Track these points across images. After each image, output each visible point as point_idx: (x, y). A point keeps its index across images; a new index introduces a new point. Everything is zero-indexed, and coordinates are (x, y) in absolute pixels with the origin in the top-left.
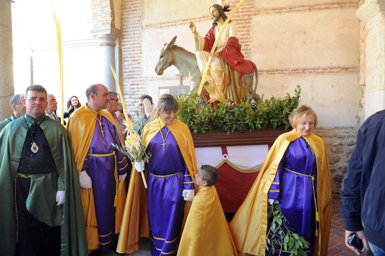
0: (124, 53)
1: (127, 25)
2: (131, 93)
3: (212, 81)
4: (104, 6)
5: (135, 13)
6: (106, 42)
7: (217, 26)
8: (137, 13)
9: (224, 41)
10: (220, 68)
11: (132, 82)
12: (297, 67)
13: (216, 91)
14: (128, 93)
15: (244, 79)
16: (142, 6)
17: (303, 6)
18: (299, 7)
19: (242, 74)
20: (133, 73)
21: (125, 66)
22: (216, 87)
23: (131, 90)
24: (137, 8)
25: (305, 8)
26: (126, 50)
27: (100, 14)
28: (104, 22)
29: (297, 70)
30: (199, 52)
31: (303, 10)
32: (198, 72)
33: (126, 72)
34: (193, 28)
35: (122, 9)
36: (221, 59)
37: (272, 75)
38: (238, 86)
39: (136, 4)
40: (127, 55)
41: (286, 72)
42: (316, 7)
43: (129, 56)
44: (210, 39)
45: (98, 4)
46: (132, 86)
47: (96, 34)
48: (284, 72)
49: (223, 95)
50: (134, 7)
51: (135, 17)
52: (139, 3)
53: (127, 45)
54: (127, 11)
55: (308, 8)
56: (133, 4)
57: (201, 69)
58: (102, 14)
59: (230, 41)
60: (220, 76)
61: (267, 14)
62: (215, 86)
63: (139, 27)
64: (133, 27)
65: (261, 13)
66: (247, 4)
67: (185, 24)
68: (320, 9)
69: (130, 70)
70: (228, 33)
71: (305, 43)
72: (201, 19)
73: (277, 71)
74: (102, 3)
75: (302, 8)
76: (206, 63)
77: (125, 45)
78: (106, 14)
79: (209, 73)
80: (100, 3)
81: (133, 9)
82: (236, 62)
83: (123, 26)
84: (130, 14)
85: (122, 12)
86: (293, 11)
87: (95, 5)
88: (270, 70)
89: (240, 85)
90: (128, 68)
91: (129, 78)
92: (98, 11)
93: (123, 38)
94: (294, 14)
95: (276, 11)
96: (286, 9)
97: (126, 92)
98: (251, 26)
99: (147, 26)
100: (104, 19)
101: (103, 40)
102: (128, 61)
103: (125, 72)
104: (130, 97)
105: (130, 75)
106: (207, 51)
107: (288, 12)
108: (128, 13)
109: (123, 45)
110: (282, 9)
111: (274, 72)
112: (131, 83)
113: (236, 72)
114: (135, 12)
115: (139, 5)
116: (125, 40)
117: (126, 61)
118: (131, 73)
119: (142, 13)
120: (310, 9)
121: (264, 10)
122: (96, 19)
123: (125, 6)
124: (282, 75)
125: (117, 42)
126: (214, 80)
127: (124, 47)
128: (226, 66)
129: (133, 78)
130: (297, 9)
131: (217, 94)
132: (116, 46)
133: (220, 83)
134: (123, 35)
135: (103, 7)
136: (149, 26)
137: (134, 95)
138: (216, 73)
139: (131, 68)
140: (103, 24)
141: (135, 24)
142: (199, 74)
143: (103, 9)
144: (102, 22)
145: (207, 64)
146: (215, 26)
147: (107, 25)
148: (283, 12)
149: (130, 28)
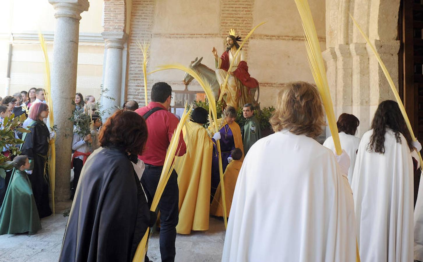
0: (131, 56)
1: (136, 31)
2: (135, 93)
3: (229, 93)
4: (119, 13)
5: (145, 22)
6: (116, 45)
7: (231, 51)
8: (147, 22)
9: (236, 63)
10: (234, 84)
11: (138, 84)
12: (282, 82)
13: (231, 100)
14: (133, 93)
15: (250, 92)
16: (152, 16)
17: (288, 36)
18: (285, 37)
19: (249, 88)
20: (140, 75)
21: (131, 68)
22: (231, 98)
23: (136, 91)
24: (147, 18)
25: (289, 38)
26: (134, 53)
27: (112, 19)
28: (116, 27)
29: (282, 84)
30: (218, 70)
31: (288, 40)
32: (217, 85)
33: (132, 74)
34: (215, 52)
35: (132, 16)
36: (235, 77)
37: (264, 87)
38: (246, 97)
39: (146, 13)
40: (134, 58)
41: (275, 85)
42: (297, 38)
43: (137, 59)
44: (225, 59)
45: (113, 10)
46: (137, 88)
47: (107, 37)
48: (273, 85)
49: (236, 103)
50: (145, 16)
51: (145, 25)
52: (149, 13)
53: (134, 49)
54: (137, 19)
55: (291, 38)
56: (143, 13)
57: (220, 83)
58: (115, 20)
59: (241, 64)
60: (235, 90)
61: (261, 38)
62: (231, 96)
63: (148, 34)
64: (142, 34)
65: (257, 37)
66: (246, 29)
67: (192, 38)
68: (300, 40)
69: (136, 72)
70: (239, 58)
71: (288, 64)
72: (207, 36)
73: (268, 84)
74: (117, 10)
75: (287, 38)
76: (224, 79)
77: (133, 49)
78: (118, 20)
79: (226, 87)
80: (114, 10)
81: (143, 17)
82: (246, 80)
83: (132, 31)
84: (140, 21)
85: (132, 18)
86: (281, 39)
87: (109, 11)
88: (262, 83)
89: (247, 96)
90: (134, 71)
91: (135, 80)
92: (111, 16)
93: (131, 43)
94: (282, 42)
95: (268, 37)
96: (276, 37)
97: (130, 92)
98: (248, 47)
99: (156, 34)
100: (116, 24)
101: (114, 43)
102: (135, 63)
103: (130, 74)
104: (134, 97)
105: (136, 77)
106: (223, 69)
107: (277, 39)
108: (138, 20)
109: (131, 49)
110: (273, 36)
111: (266, 85)
112: (136, 84)
113: (245, 87)
114: (145, 20)
115: (149, 14)
116: (132, 44)
117: (133, 64)
118: (137, 76)
119: (152, 22)
120: (293, 39)
121: (259, 36)
122: (108, 23)
123: (135, 13)
124: (272, 87)
125: (125, 46)
126: (230, 93)
127: (131, 50)
128: (239, 82)
129: (139, 80)
130: (284, 38)
131: (232, 102)
132: (124, 49)
133: (235, 95)
134: (131, 40)
135: (117, 14)
136: (159, 35)
137: (139, 96)
138: (232, 87)
139: (137, 70)
140: (115, 28)
141: (144, 31)
142: (218, 86)
143: (117, 15)
144: (114, 27)
145: (225, 81)
146: (229, 50)
147: (120, 30)
148: (273, 39)
149: (139, 34)
